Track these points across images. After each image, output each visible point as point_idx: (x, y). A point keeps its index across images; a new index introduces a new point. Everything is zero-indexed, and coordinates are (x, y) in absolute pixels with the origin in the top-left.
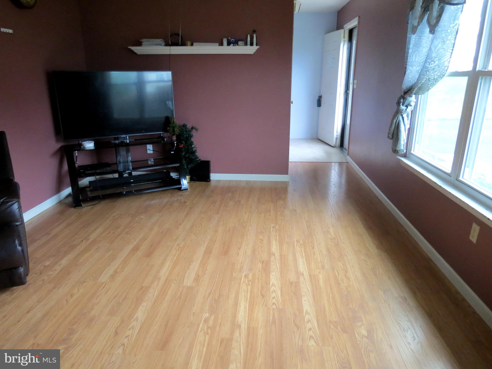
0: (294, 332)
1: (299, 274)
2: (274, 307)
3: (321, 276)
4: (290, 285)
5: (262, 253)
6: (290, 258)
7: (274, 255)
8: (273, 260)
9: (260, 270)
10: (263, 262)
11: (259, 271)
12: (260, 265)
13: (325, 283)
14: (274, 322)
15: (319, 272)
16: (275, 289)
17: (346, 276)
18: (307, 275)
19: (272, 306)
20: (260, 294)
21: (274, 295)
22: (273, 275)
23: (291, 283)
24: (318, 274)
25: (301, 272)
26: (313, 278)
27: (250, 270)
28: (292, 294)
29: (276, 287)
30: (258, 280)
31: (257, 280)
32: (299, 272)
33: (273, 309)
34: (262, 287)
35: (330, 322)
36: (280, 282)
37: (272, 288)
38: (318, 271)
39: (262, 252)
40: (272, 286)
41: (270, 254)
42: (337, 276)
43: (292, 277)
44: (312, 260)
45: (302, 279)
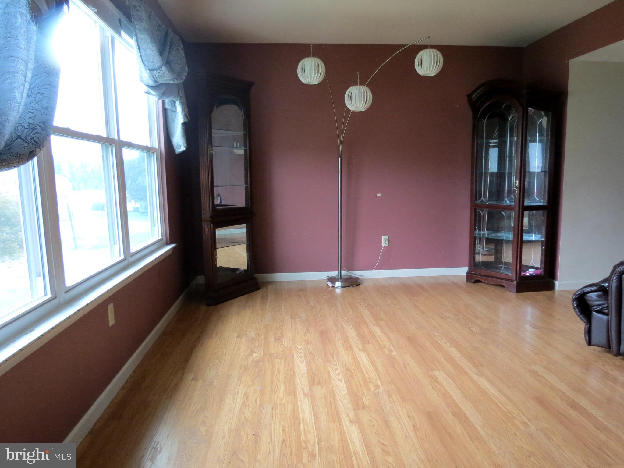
0: (314, 350)
1: (310, 395)
2: (335, 363)
3: (281, 395)
4: (321, 382)
5: (371, 421)
6: (323, 417)
7: (351, 421)
8: (349, 412)
9: (363, 396)
10: (364, 407)
11: (364, 394)
12: (366, 402)
13: (277, 388)
14: (332, 355)
15: (282, 399)
16: (337, 377)
17: (247, 398)
18: (299, 394)
19: (337, 364)
20: (353, 371)
21: (337, 372)
22: (344, 390)
23: (319, 383)
24: (284, 397)
25: (307, 397)
26: (291, 391)
27: (376, 395)
28: (317, 374)
29: (337, 379)
30: (360, 383)
31: (362, 383)
32: (310, 397)
33: (335, 362)
34: (352, 377)
35: (282, 358)
36: (333, 384)
37: (340, 377)
38: (284, 401)
39: (373, 423)
40: (342, 379)
41: (357, 421)
42: (259, 397)
43: (319, 392)
44: (289, 418)
45: (306, 390)
